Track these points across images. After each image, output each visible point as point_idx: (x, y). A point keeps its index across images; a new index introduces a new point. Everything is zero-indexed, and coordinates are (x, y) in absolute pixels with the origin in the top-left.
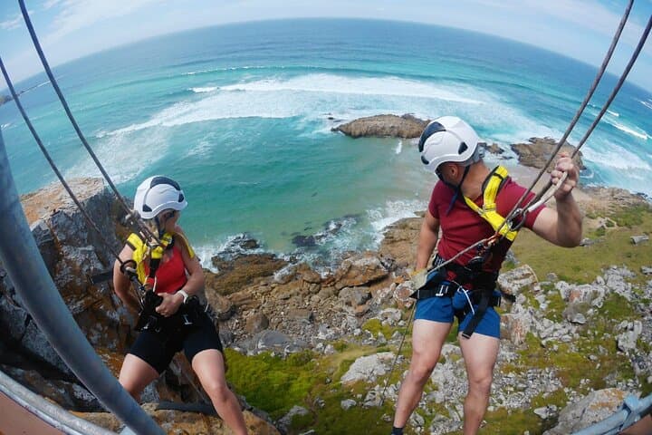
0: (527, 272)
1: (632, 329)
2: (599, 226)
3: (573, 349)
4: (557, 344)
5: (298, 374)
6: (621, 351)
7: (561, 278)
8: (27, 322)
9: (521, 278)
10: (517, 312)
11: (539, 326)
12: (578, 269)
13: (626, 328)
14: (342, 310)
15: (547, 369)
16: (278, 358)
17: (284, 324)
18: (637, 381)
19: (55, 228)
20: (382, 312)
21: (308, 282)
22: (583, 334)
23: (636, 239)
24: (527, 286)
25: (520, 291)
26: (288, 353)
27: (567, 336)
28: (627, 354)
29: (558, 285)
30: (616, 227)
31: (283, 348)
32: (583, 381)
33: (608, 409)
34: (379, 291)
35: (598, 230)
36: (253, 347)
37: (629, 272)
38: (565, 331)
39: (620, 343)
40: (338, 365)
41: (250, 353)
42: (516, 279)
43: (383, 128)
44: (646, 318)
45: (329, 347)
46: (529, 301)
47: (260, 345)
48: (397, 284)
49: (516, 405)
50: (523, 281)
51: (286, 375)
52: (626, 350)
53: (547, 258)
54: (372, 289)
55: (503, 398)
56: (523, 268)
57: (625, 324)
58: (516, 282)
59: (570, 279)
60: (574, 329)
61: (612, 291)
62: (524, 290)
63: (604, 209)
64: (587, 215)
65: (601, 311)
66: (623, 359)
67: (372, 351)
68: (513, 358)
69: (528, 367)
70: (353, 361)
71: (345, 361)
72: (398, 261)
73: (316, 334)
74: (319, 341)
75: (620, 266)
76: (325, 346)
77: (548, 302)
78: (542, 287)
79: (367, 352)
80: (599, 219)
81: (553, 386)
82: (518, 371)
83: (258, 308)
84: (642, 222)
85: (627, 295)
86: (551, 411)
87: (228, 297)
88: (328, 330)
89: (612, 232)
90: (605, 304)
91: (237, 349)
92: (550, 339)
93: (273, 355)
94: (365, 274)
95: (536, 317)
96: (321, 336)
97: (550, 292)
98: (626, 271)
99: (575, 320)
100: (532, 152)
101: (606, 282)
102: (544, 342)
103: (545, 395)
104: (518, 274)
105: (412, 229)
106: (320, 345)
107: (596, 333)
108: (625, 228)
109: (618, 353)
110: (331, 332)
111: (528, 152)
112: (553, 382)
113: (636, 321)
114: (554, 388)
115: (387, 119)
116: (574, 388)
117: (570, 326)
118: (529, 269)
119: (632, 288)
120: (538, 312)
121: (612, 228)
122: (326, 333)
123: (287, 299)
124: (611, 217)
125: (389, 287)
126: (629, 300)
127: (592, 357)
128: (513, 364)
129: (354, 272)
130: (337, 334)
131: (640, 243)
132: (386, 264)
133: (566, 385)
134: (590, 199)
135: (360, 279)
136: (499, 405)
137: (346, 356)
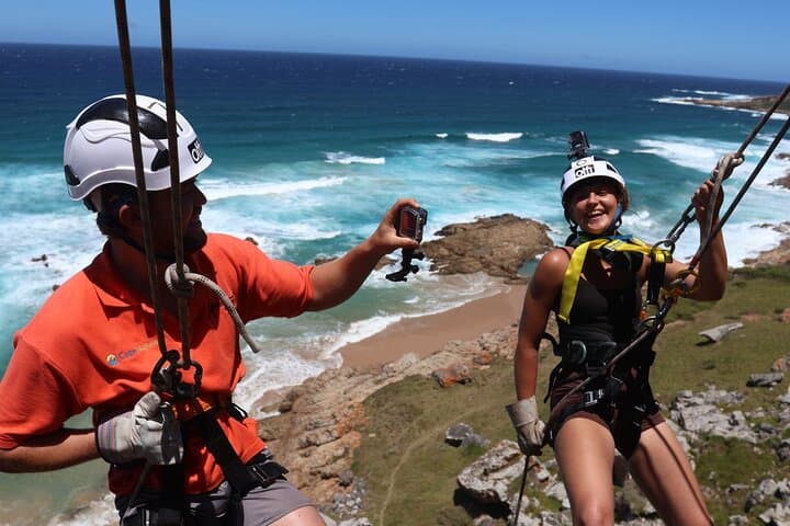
0: (512, 452)
9: (504, 467)
13: (778, 494)
23: (714, 333)
25: (512, 491)
37: (723, 393)
42: (496, 470)
46: (537, 502)
50: (509, 470)
56: (500, 447)
58: (496, 475)
61: (705, 436)
62: (521, 485)
75: (699, 388)
78: (550, 469)
85: (745, 433)
90: (701, 463)
98: (715, 393)
100: (451, 250)
101: (681, 423)
104: (495, 461)
108: (680, 322)
111: (445, 252)
118: (513, 447)
119: (748, 419)
126: (754, 440)
131: (724, 338)
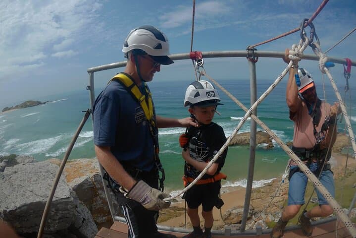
8: (83, 222)
19: (96, 181)
43: (245, 140)
48: (256, 222)
72: (256, 210)
94: (238, 217)
105: (263, 192)
115: (247, 135)
125: (251, 223)
129: (232, 216)
135: (235, 220)
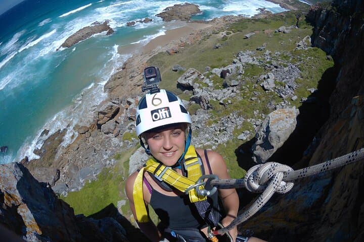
0: (193, 71)
1: (268, 78)
2: (223, 36)
3: (240, 99)
4: (229, 99)
5: (108, 184)
6: (268, 90)
7: (213, 67)
10: (198, 93)
11: (214, 95)
12: (220, 60)
13: (264, 78)
14: (107, 138)
15: (231, 114)
16: (93, 182)
17: (85, 162)
18: (286, 102)
20: (127, 127)
21: (82, 134)
22: (242, 89)
23: (248, 36)
24: (196, 78)
25: (194, 82)
26: (96, 176)
27: (232, 94)
28: (272, 90)
29: (214, 71)
30: (232, 34)
31: (92, 175)
32: (255, 112)
33: (281, 121)
34: (120, 118)
35: (223, 38)
36: (79, 184)
37: (251, 52)
38: (230, 91)
39: (265, 87)
40: (123, 167)
41: (80, 188)
42: (189, 77)
44: (273, 70)
45: (113, 160)
46: (201, 85)
47: (81, 181)
48: (127, 109)
49: (225, 139)
50: (192, 77)
51: (103, 188)
52: (271, 89)
53: (200, 60)
54: (115, 119)
55: (217, 139)
56: (189, 70)
57: (263, 77)
58: (189, 78)
59: (218, 66)
60: (235, 89)
61: (247, 63)
62: (195, 81)
63: (222, 27)
64: (213, 33)
65: (245, 75)
66: (271, 93)
67: (134, 149)
68: (209, 117)
69: (220, 118)
70: (129, 161)
71: (124, 163)
73: (103, 158)
74: (106, 160)
75: (245, 50)
76: (110, 161)
77: (212, 81)
78: (204, 75)
79: (132, 152)
80: (221, 33)
81: (240, 121)
82: (216, 122)
83: (68, 162)
84: (247, 27)
85: (256, 63)
86: (247, 134)
87: (52, 166)
88: (107, 152)
89: (231, 37)
90: (245, 71)
91: (73, 190)
92: (224, 98)
93: (90, 181)
95: (210, 91)
96: (106, 157)
97: (210, 76)
98: (248, 52)
99: (232, 84)
100: (169, 14)
101: (240, 60)
102: (221, 102)
103: (239, 127)
104: (188, 75)
106: (108, 162)
107: (248, 86)
108: (238, 32)
109: (267, 91)
110: (109, 152)
111: (167, 15)
112: (238, 119)
113: (269, 74)
114: (241, 122)
116: (252, 118)
117: (231, 88)
118: (193, 70)
119: (257, 59)
120: (209, 88)
121: (231, 35)
122: (107, 154)
123: (78, 148)
124: (228, 30)
125: (123, 113)
126: (259, 65)
127: (253, 99)
128: (211, 119)
130: (112, 151)
131: (251, 37)
132: (115, 102)
133: (247, 118)
134: (211, 25)
135: (107, 117)
136: (217, 144)
137: (123, 160)
